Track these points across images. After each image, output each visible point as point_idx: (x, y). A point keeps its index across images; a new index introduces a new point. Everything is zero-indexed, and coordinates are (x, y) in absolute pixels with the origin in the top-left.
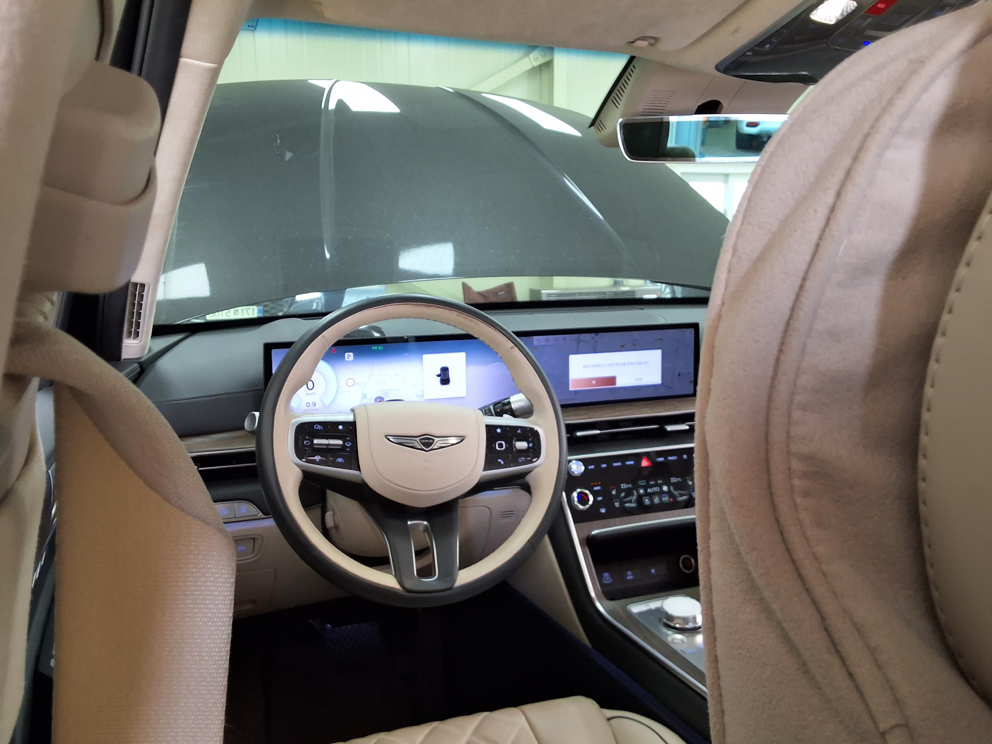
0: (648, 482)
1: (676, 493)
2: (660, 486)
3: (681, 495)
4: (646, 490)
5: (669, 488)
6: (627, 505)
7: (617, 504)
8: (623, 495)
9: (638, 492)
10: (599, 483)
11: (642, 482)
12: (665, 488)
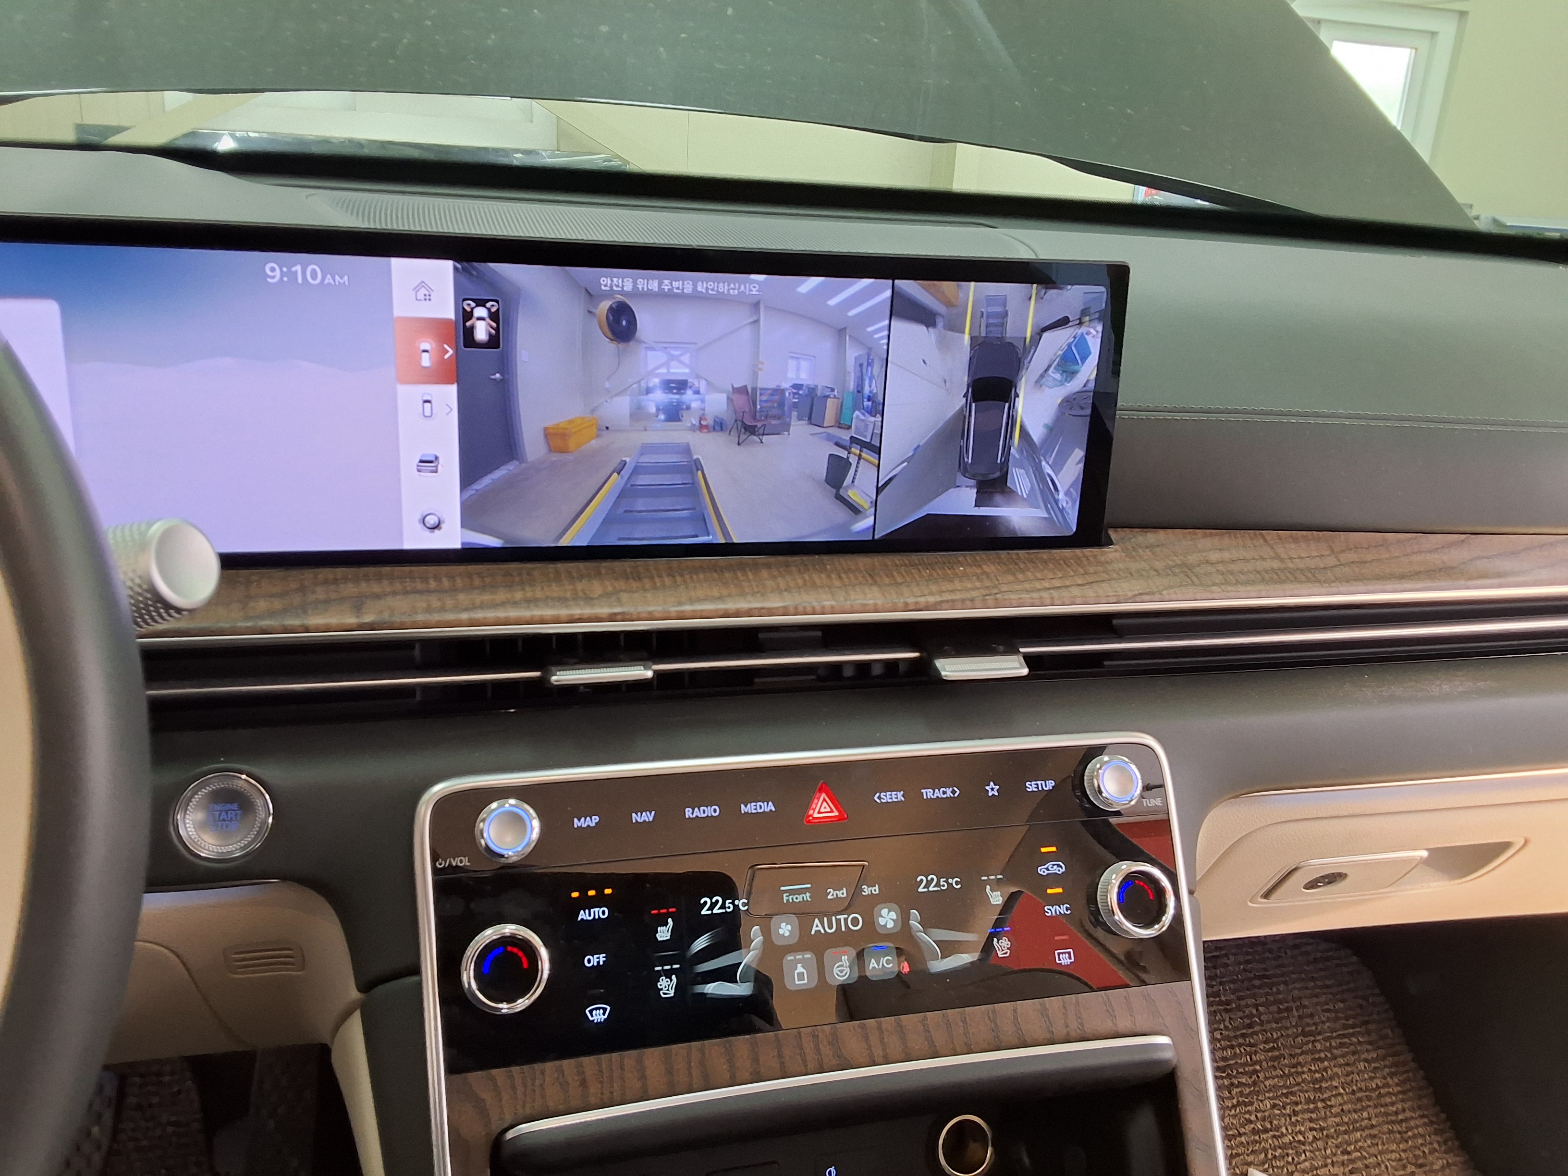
0: (819, 893)
1: (928, 939)
2: (869, 908)
3: (948, 948)
4: (804, 927)
5: (905, 918)
6: (712, 988)
7: (667, 987)
8: (701, 943)
9: (767, 933)
10: (608, 891)
11: (792, 893)
12: (887, 918)
